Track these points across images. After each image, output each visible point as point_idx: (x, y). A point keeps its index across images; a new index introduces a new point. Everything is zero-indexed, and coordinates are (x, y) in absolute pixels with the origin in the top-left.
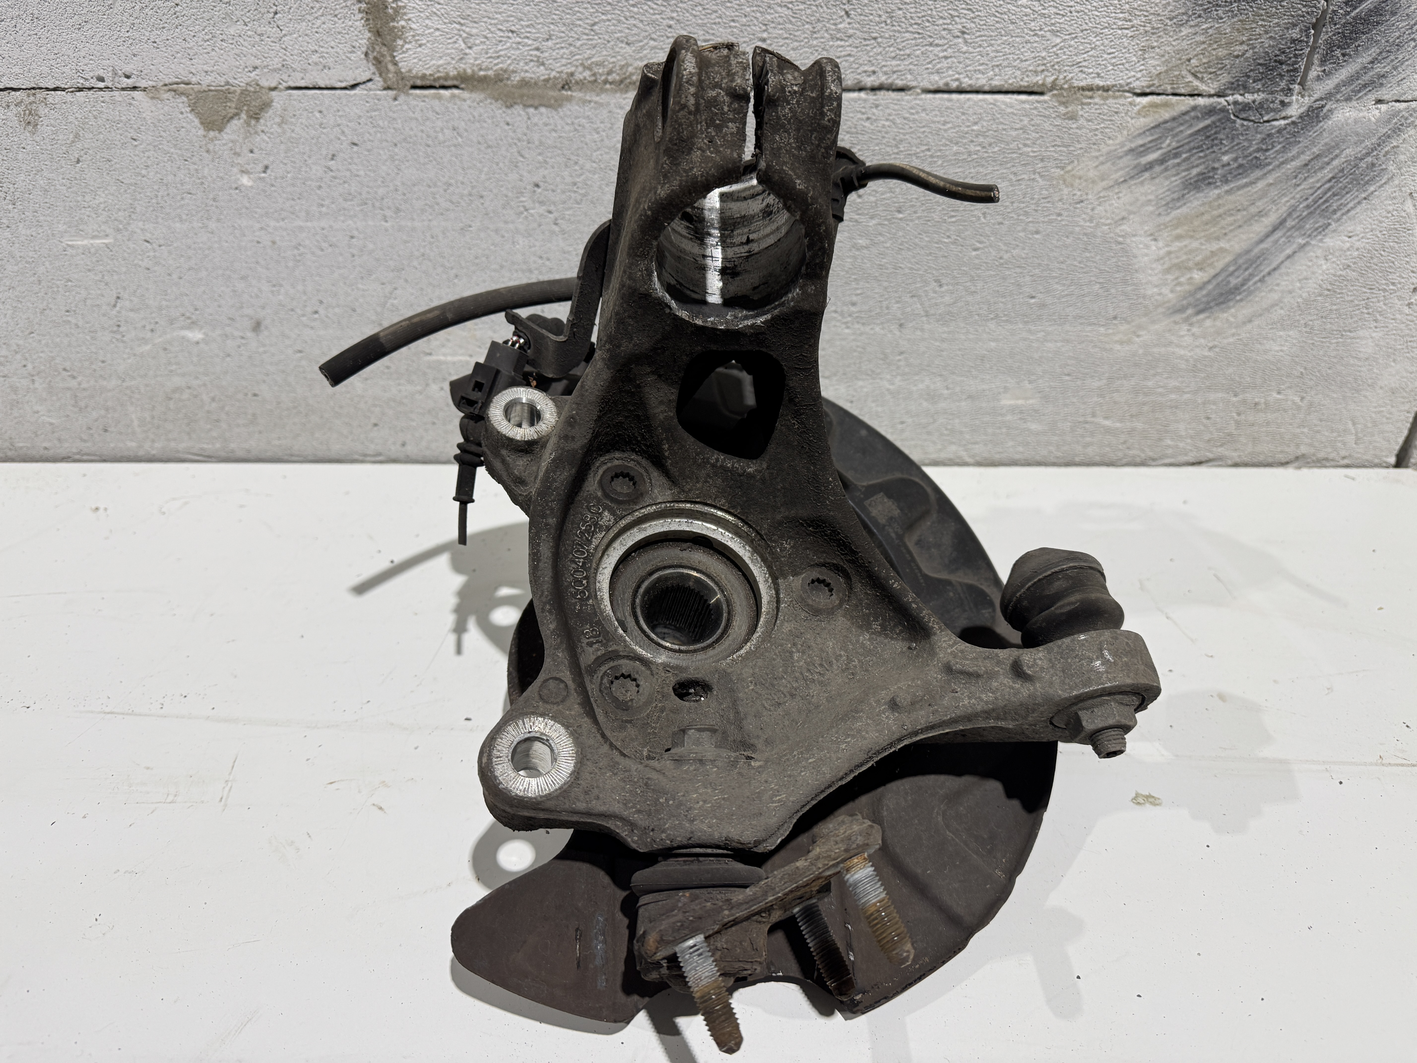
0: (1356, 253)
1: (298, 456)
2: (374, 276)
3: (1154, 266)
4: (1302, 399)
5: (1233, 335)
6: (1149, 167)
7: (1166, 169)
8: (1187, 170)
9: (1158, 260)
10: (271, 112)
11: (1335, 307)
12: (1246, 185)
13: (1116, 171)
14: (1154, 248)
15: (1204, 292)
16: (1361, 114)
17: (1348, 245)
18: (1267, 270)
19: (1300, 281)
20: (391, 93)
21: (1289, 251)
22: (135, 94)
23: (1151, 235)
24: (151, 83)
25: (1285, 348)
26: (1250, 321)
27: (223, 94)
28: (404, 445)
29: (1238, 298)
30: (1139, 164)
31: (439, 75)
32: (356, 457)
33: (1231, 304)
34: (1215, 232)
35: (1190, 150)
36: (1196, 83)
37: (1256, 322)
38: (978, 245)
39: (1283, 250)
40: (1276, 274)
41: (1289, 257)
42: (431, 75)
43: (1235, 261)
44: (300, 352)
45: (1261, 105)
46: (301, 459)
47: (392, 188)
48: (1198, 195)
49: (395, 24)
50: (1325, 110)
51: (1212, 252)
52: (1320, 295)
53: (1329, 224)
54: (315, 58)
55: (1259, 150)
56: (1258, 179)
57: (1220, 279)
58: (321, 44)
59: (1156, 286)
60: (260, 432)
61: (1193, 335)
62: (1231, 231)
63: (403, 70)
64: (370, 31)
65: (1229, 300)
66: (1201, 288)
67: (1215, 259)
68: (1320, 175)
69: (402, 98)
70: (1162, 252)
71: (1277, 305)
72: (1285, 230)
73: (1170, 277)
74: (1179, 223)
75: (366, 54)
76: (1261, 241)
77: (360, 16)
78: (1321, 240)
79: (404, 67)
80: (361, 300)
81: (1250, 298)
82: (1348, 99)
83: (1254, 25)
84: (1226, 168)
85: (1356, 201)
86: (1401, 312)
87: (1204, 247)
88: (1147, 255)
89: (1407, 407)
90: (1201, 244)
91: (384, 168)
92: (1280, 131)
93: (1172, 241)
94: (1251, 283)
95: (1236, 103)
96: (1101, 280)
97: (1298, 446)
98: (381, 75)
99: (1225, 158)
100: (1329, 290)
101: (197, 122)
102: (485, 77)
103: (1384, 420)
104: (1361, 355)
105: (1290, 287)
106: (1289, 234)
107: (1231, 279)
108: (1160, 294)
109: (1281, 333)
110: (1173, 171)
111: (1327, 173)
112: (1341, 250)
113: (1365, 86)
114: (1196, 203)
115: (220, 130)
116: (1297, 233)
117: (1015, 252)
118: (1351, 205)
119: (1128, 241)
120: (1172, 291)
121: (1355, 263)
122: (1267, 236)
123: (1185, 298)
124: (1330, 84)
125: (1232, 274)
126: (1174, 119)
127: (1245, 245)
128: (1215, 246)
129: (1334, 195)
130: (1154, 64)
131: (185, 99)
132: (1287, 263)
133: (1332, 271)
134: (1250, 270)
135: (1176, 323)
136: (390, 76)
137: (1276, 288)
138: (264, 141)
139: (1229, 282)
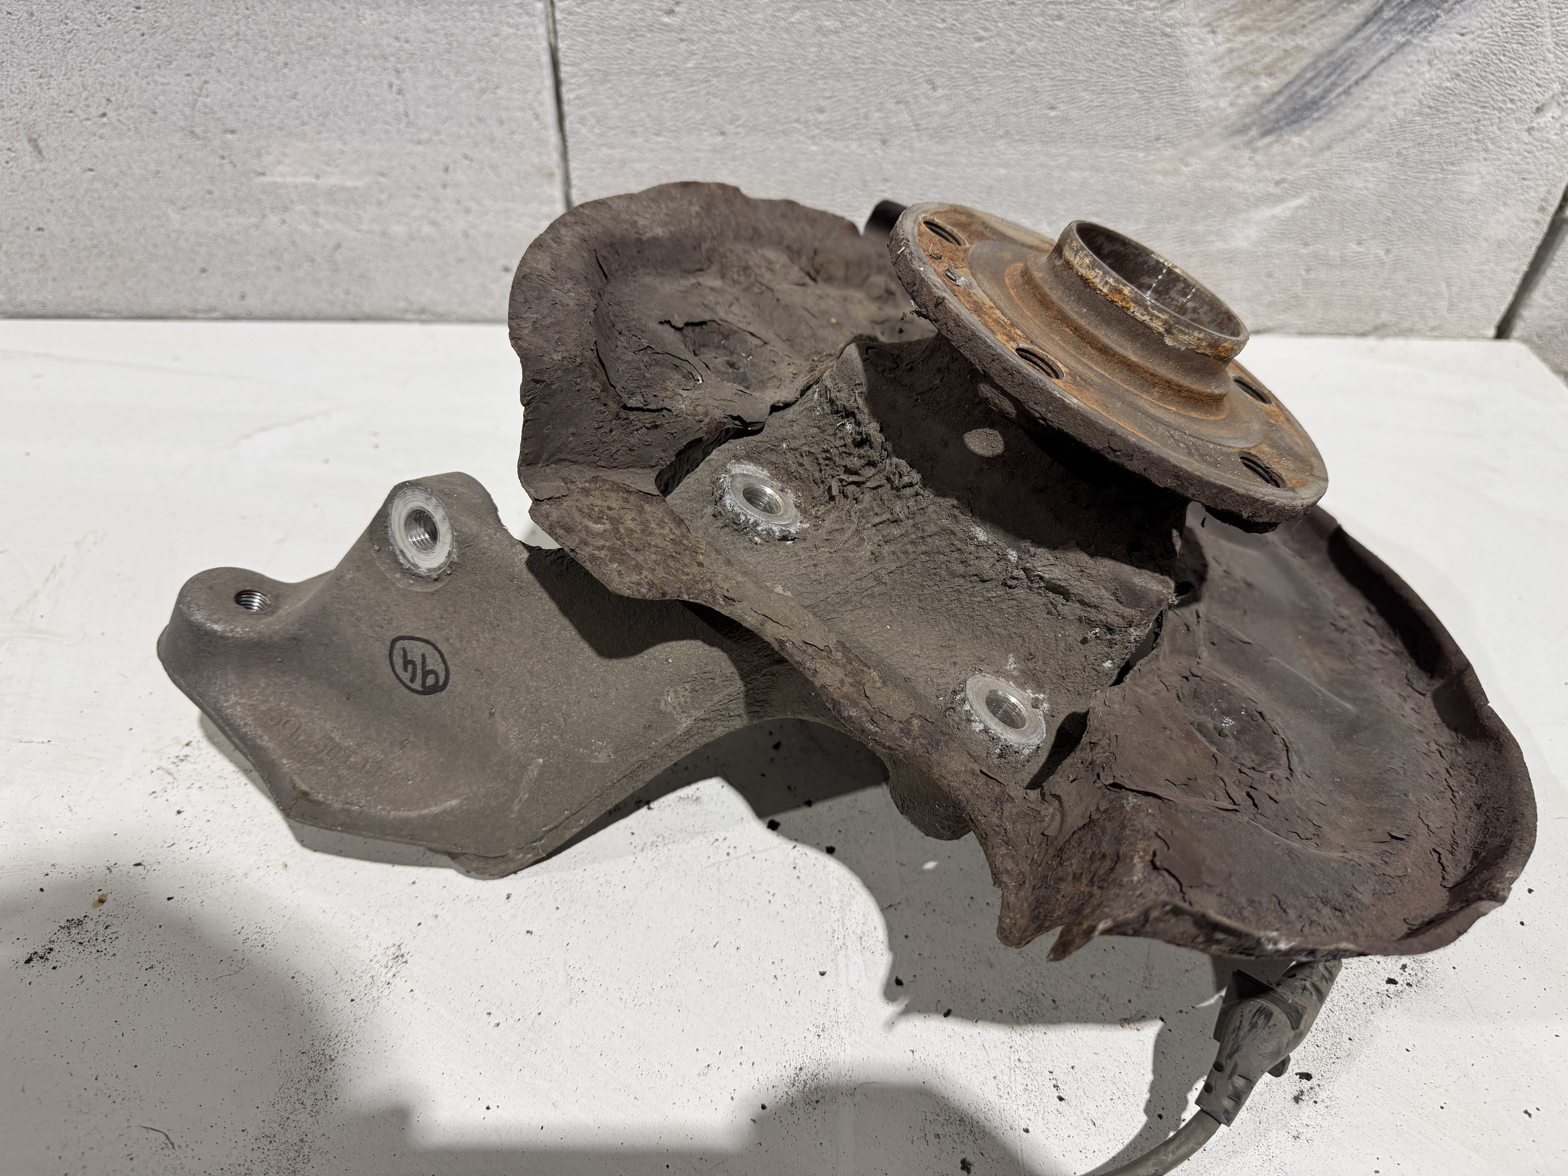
0: (1468, 58)
1: (109, 311)
2: (175, 64)
3: (1210, 68)
4: (1388, 251)
5: (1307, 166)
9: (1215, 61)
11: (1436, 131)
14: (1212, 43)
15: (1273, 106)
17: (1459, 45)
18: (1355, 78)
19: (1395, 93)
21: (1383, 53)
23: (1209, 24)
25: (1371, 185)
26: (1329, 147)
28: (243, 297)
29: (1316, 115)
32: (184, 312)
33: (1306, 123)
34: (1290, 23)
37: (1337, 149)
38: (982, 33)
39: (1375, 51)
40: (1365, 84)
41: (1383, 60)
43: (1314, 64)
44: (91, 170)
46: (113, 315)
51: (1285, 51)
52: (1420, 114)
53: (1438, 16)
57: (1294, 88)
59: (1212, 97)
60: (54, 280)
61: (1257, 165)
62: (1312, 22)
65: (1304, 119)
66: (1269, 101)
67: (1288, 61)
70: (1222, 49)
71: (1364, 126)
72: (1380, 22)
73: (1230, 84)
76: (1349, 37)
78: (1425, 39)
80: (161, 98)
81: (1330, 116)
86: (1518, 140)
87: (1275, 44)
88: (1201, 53)
89: (1514, 265)
90: (1273, 39)
93: (1235, 35)
94: (1333, 95)
96: (1141, 88)
97: (1377, 313)
100: (1430, 107)
103: (1486, 282)
104: (1465, 197)
105: (1383, 103)
106: (1386, 28)
107: (1307, 89)
108: (1216, 109)
109: (1367, 165)
112: (1450, 53)
116: (1396, 27)
117: (1030, 44)
119: (1178, 33)
120: (1231, 104)
121: (1465, 71)
122: (1358, 30)
123: (1248, 114)
125: (1309, 82)
127: (1328, 43)
128: (1289, 43)
132: (1380, 69)
133: (1436, 82)
134: (1333, 78)
135: (1235, 147)
137: (1365, 103)
139: (1305, 93)
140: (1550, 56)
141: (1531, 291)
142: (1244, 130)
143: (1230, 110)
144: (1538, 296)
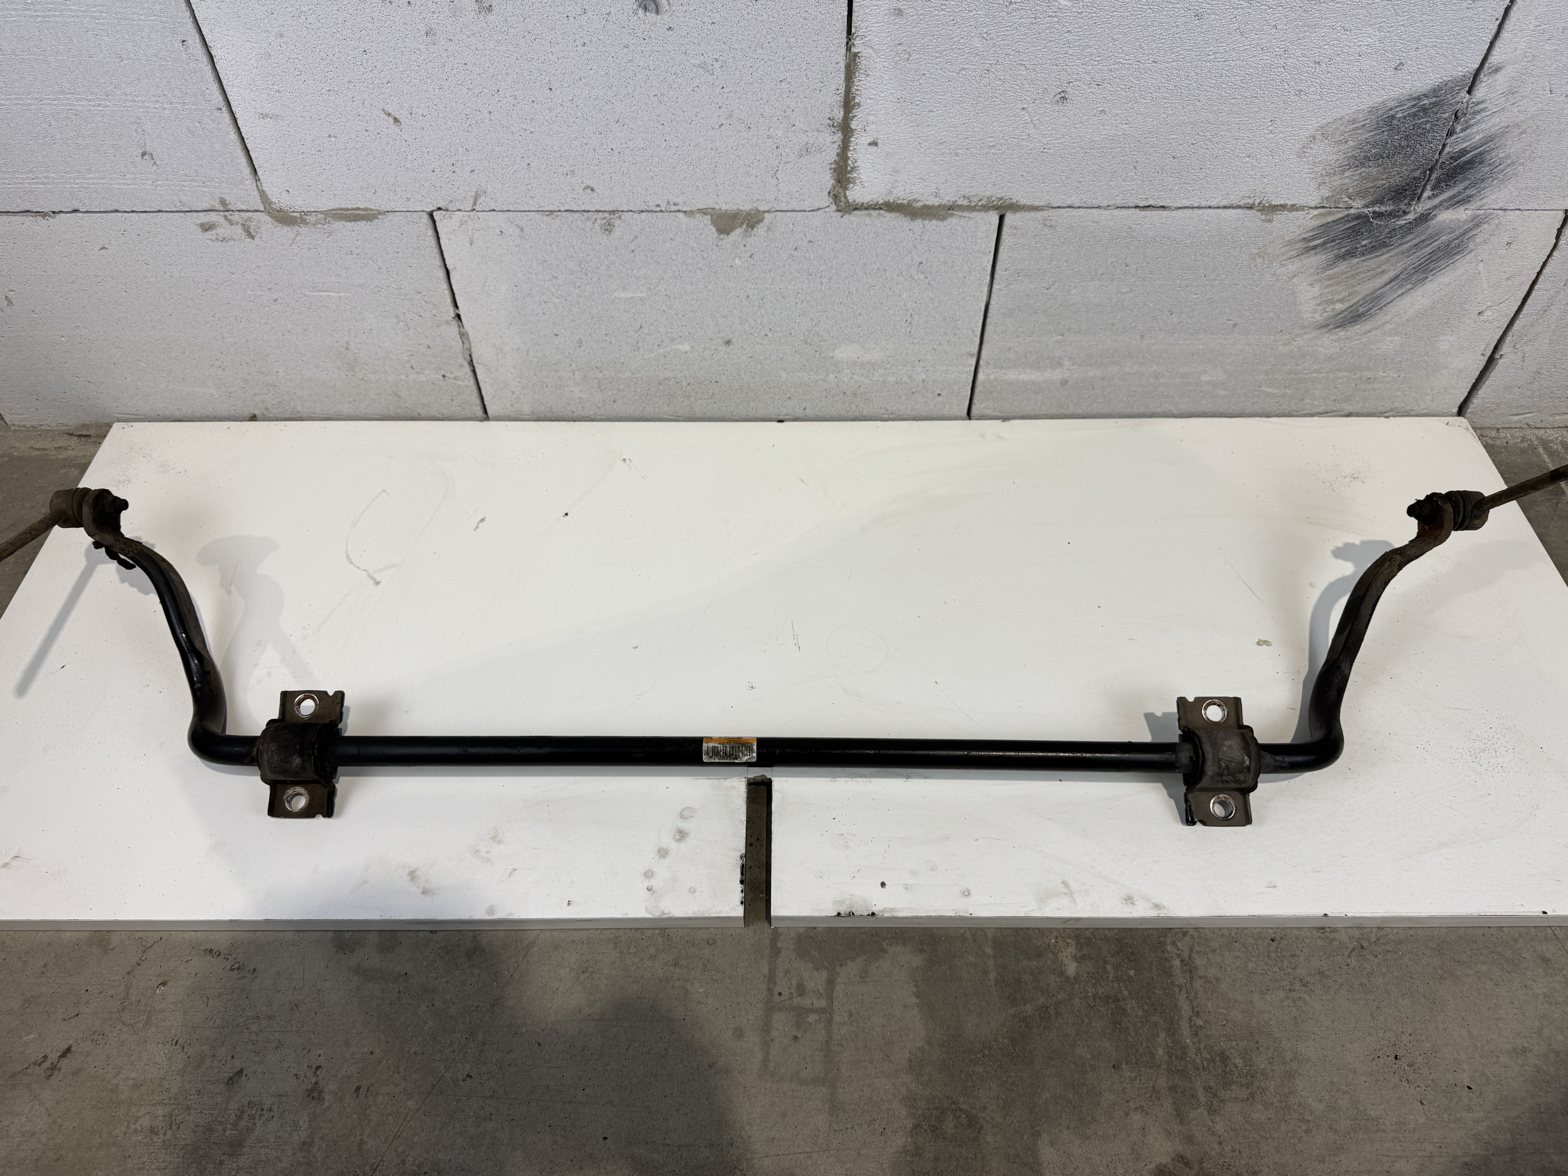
0: (1443, 294)
3: (1310, 302)
4: (1399, 376)
5: (1357, 340)
6: (1315, 247)
7: (1326, 249)
8: (1339, 249)
9: (1313, 299)
10: (762, 224)
11: (1426, 324)
12: (1376, 257)
13: (1293, 250)
14: (1311, 293)
15: (1342, 316)
16: (1454, 217)
17: (1438, 289)
18: (1384, 303)
19: (1405, 309)
20: (840, 214)
21: (1399, 292)
22: (677, 214)
23: (1311, 285)
24: (690, 209)
25: (1391, 347)
26: (1370, 332)
27: (734, 215)
29: (1363, 320)
30: (1308, 247)
31: (872, 203)
33: (1358, 322)
34: (1354, 282)
35: (1342, 238)
36: (1350, 202)
37: (1374, 332)
39: (1397, 292)
40: (1390, 305)
41: (1399, 296)
42: (867, 203)
43: (1364, 298)
44: (751, 357)
45: (1390, 214)
47: (829, 266)
48: (1344, 263)
49: (850, 176)
50: (1431, 215)
51: (1351, 293)
52: (1417, 317)
53: (1427, 277)
54: (796, 195)
55: (1385, 238)
56: (1383, 254)
57: (1354, 308)
58: (802, 187)
59: (1310, 313)
60: (715, 403)
61: (1331, 340)
62: (1363, 282)
63: (850, 200)
64: (834, 180)
65: (1357, 320)
66: (1340, 314)
67: (1351, 298)
68: (1424, 250)
69: (846, 216)
70: (1317, 294)
71: (1388, 323)
72: (1398, 281)
73: (1320, 308)
74: (1330, 278)
75: (829, 193)
76: (1382, 287)
77: (829, 172)
78: (1421, 287)
79: (851, 198)
81: (1371, 319)
82: (1448, 208)
83: (1391, 170)
84: (1364, 248)
85: (1446, 264)
86: (1469, 326)
87: (1345, 291)
88: (1306, 295)
89: (1466, 381)
90: (1344, 289)
91: (827, 255)
92: (1401, 227)
93: (1325, 288)
94: (1372, 311)
95: (1374, 212)
96: (1275, 311)
97: (1393, 402)
98: (835, 204)
99: (1364, 243)
100: (1423, 314)
101: (714, 230)
102: (901, 203)
103: (1453, 386)
104: (1441, 351)
105: (1398, 312)
106: (1400, 283)
107: (1361, 308)
108: (1312, 317)
109: (1389, 339)
110: (1330, 250)
111: (1429, 250)
112: (1434, 292)
113: (1458, 202)
114: (1341, 267)
115: (728, 234)
116: (1405, 283)
118: (1443, 267)
119: (1295, 288)
120: (1321, 316)
121: (1441, 299)
122: (1386, 285)
124: (1436, 201)
125: (1360, 305)
126: (1334, 221)
127: (1371, 290)
128: (1353, 290)
129: (1432, 261)
130: (1326, 192)
131: (710, 218)
132: (1397, 299)
133: (1426, 304)
134: (1373, 304)
135: (1321, 333)
136: (842, 204)
137: (1389, 313)
138: (755, 240)
139: (1358, 310)
140: (1486, 292)
141: (1478, 390)
142: (1326, 326)
143: (1320, 318)
144: (1481, 393)
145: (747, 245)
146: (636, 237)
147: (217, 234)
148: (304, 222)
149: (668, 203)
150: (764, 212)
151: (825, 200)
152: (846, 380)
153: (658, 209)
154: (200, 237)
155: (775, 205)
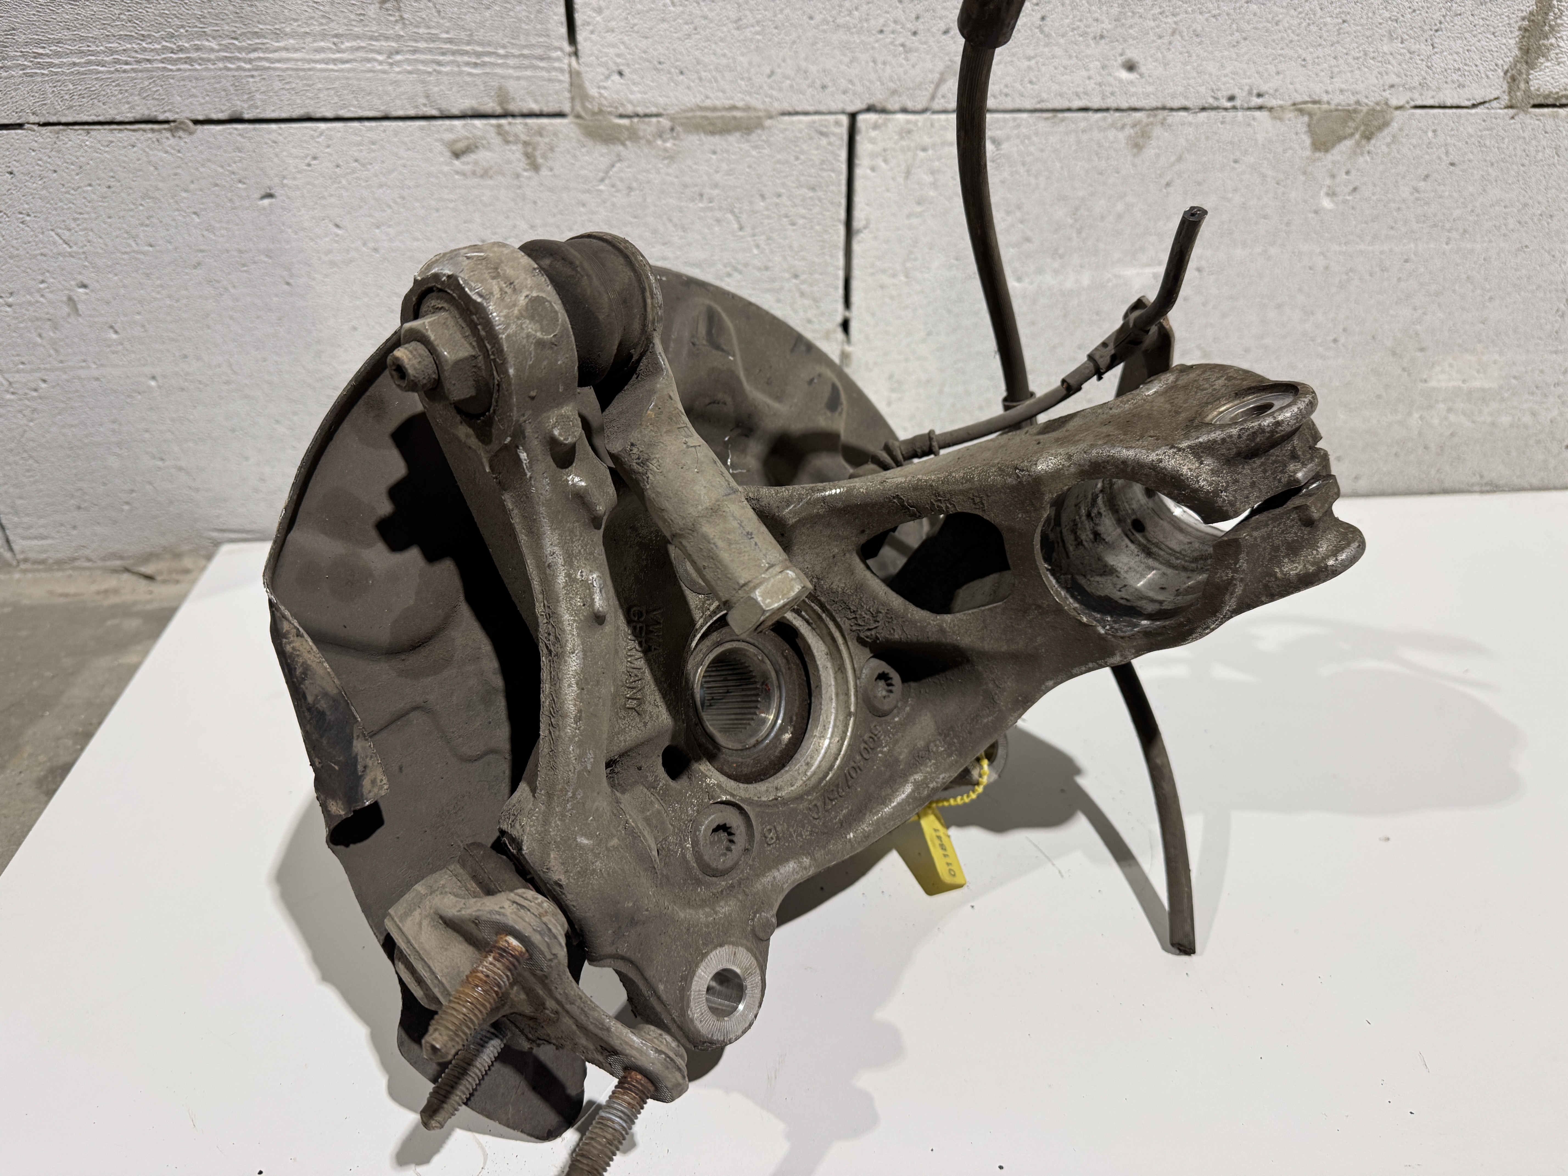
10: (1386, 131)
20: (1511, 112)
22: (1257, 114)
24: (1281, 102)
27: (1348, 114)
31: (1564, 93)
42: (1557, 93)
47: (1470, 208)
49: (1546, 42)
54: (1455, 77)
58: (1468, 62)
63: (1532, 88)
64: (1520, 49)
69: (1522, 115)
75: (1506, 73)
77: (1517, 33)
79: (1534, 85)
91: (1471, 189)
98: (1509, 93)
101: (1308, 143)
115: (1328, 151)
131: (1306, 119)
136: (1518, 94)
138: (1367, 162)
145: (1354, 172)
146: (1180, 159)
147: (476, 163)
148: (633, 135)
149: (1250, 93)
150: (1398, 108)
151: (1496, 87)
152: (1436, 422)
153: (1229, 105)
154: (446, 169)
155: (1416, 95)
